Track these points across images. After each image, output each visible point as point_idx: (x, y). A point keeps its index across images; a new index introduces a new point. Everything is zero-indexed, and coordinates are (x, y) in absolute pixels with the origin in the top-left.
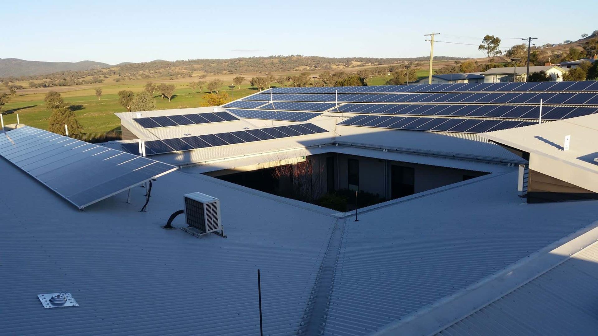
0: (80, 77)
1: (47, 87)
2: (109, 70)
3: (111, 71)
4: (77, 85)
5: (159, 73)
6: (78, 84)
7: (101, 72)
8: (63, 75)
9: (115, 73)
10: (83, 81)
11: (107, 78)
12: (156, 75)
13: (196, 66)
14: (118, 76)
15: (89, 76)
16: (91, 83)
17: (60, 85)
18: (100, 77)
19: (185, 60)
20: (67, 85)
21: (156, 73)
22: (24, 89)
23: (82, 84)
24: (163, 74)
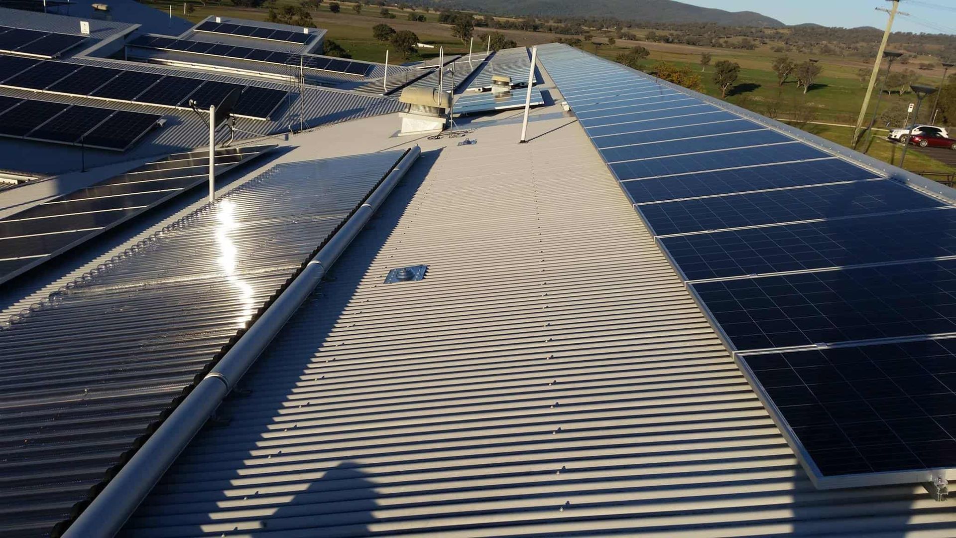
0: (725, 35)
1: (671, 43)
2: (775, 31)
3: (777, 33)
4: (713, 46)
5: (856, 49)
6: (715, 46)
7: (762, 33)
8: (703, 29)
9: (781, 37)
10: (726, 42)
11: (764, 44)
12: (846, 53)
13: (929, 46)
14: (783, 43)
15: (739, 36)
16: (735, 48)
17: (689, 44)
18: (754, 40)
19: (914, 34)
20: (699, 45)
21: (850, 48)
22: (637, 40)
23: (721, 46)
24: (860, 51)
